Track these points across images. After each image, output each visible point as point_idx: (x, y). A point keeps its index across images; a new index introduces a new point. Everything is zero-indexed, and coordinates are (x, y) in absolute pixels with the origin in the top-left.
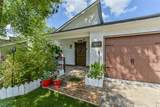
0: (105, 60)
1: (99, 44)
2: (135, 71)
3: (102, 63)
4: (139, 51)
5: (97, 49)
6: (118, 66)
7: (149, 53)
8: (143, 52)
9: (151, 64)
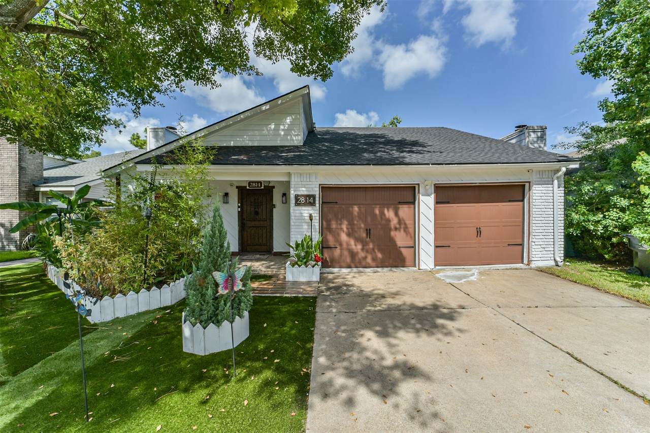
0: (322, 232)
1: (309, 200)
2: (371, 246)
3: (317, 237)
4: (377, 212)
5: (306, 211)
6: (344, 237)
7: (390, 214)
8: (382, 214)
9: (392, 233)
